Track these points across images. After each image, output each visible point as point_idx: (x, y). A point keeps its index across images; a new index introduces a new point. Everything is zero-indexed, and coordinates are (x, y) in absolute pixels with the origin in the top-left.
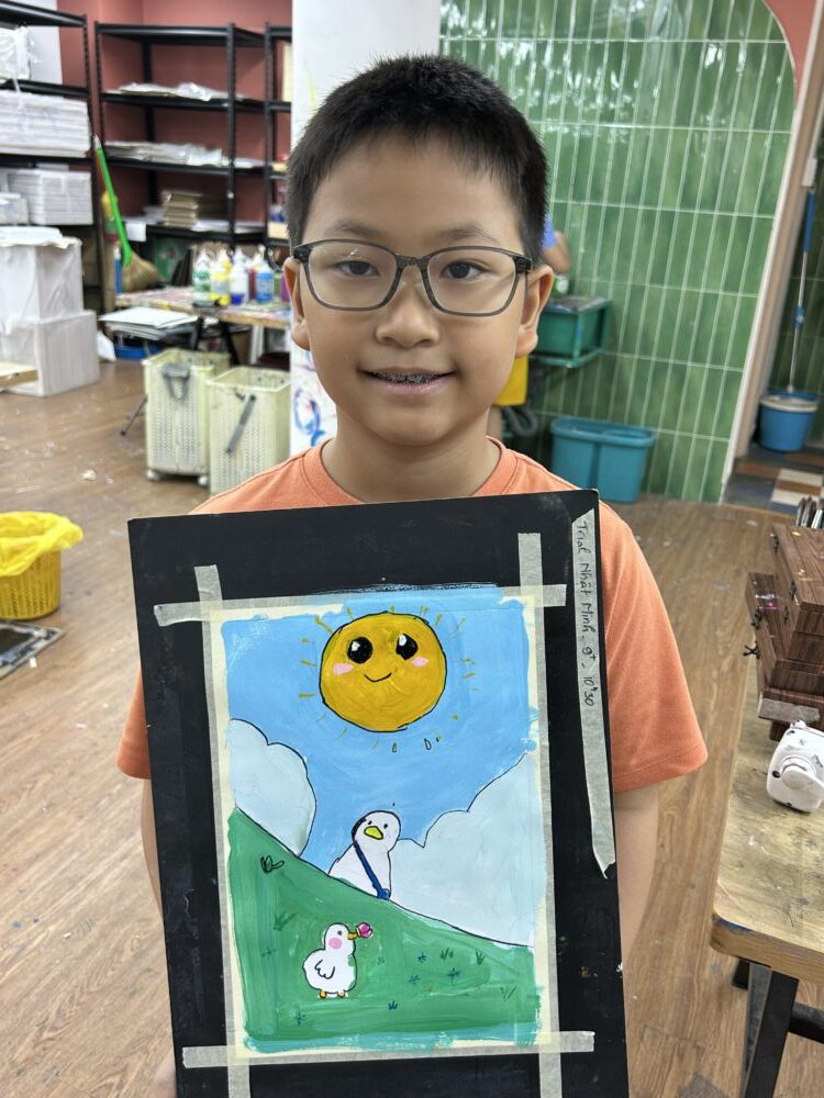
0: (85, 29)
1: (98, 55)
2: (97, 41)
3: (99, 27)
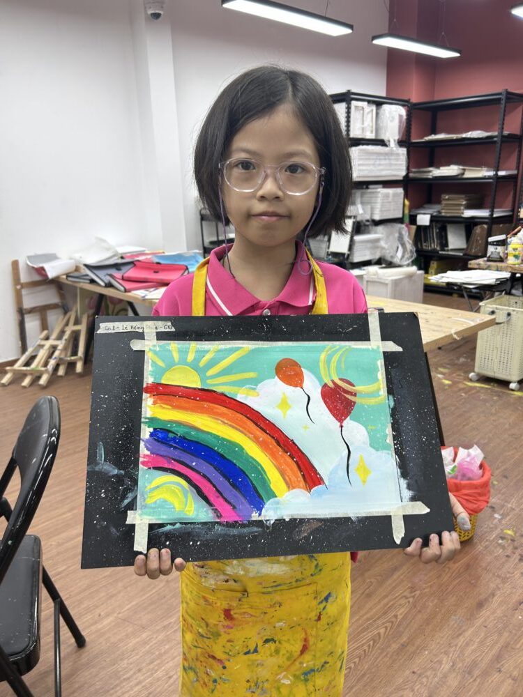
1: (410, 121)
3: (413, 106)
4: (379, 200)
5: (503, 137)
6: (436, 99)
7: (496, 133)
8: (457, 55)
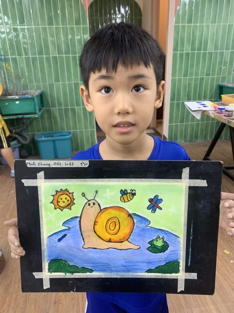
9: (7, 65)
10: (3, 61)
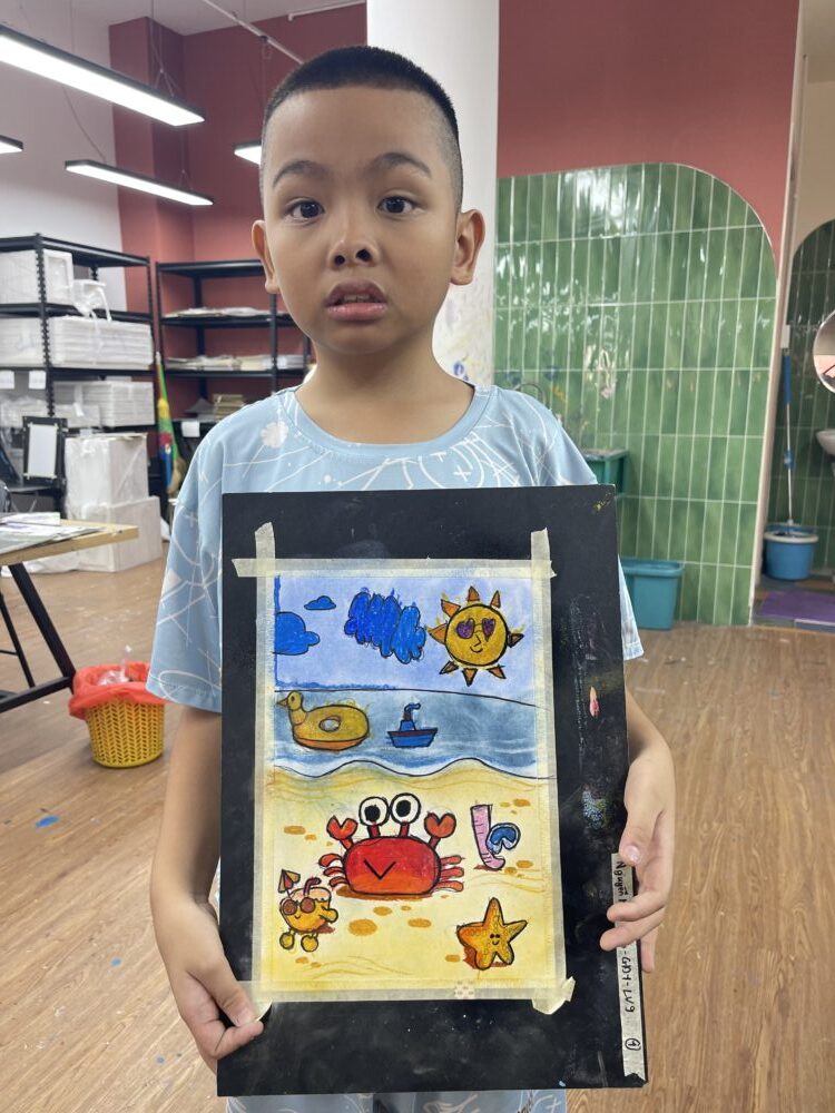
0: (149, 268)
1: (158, 288)
2: (157, 277)
3: (160, 267)
4: (111, 397)
5: (278, 317)
6: (197, 260)
7: (267, 312)
8: (209, 203)
9: (557, 388)
10: (550, 379)
